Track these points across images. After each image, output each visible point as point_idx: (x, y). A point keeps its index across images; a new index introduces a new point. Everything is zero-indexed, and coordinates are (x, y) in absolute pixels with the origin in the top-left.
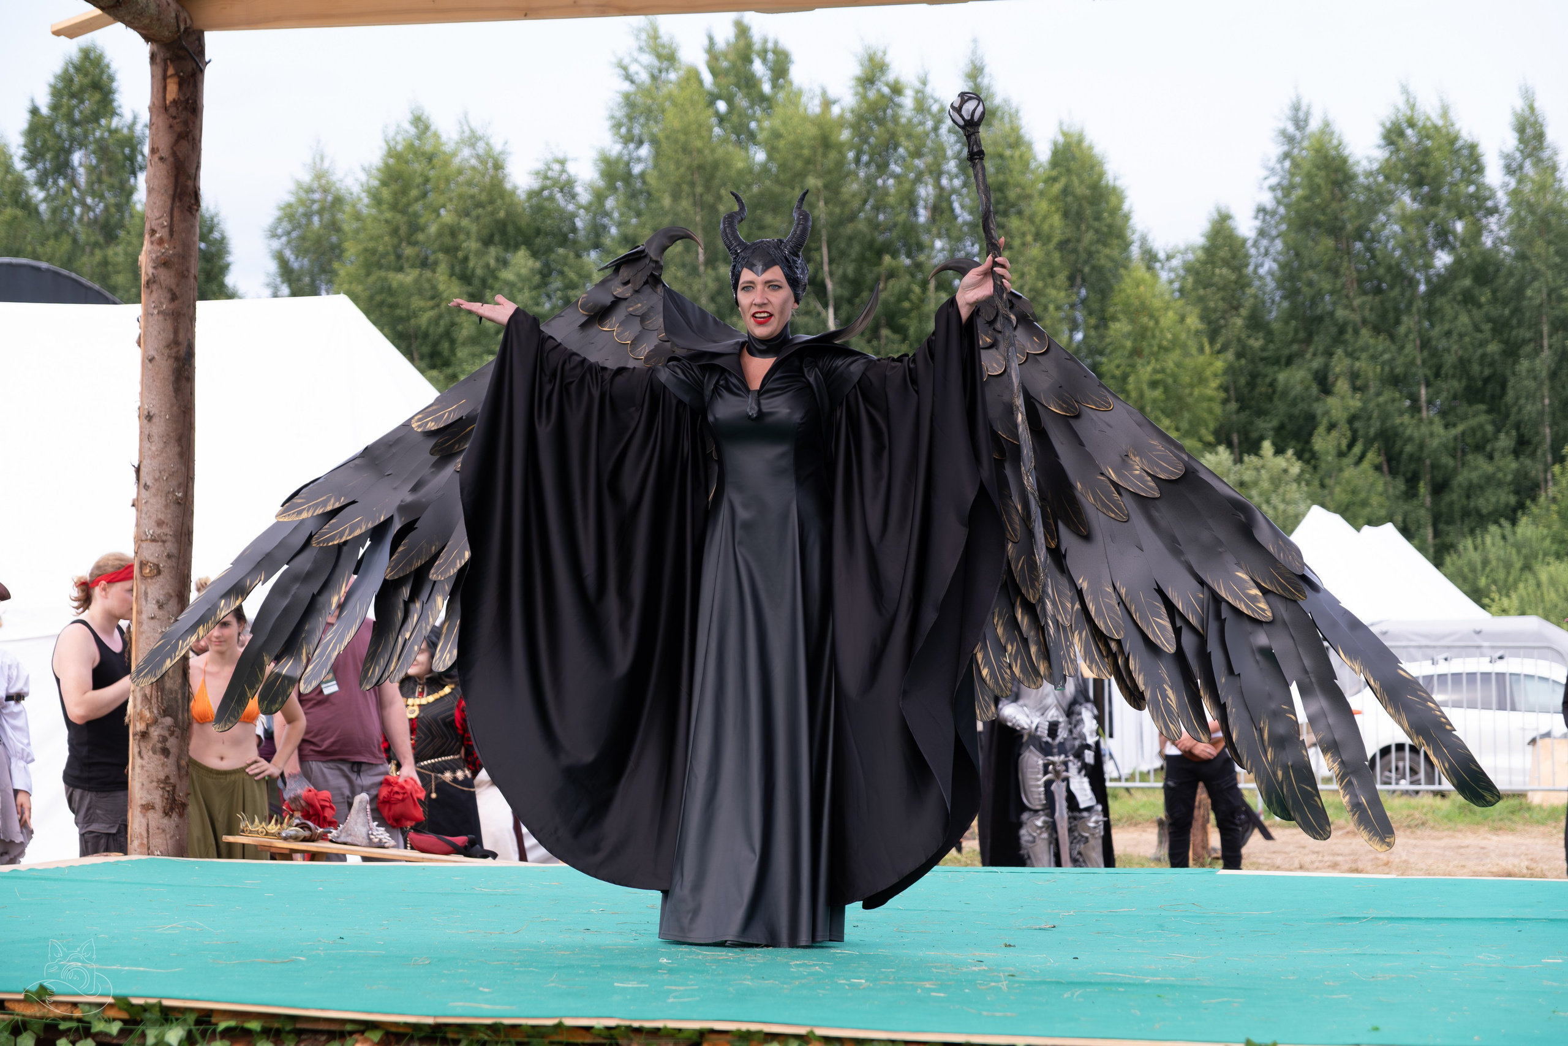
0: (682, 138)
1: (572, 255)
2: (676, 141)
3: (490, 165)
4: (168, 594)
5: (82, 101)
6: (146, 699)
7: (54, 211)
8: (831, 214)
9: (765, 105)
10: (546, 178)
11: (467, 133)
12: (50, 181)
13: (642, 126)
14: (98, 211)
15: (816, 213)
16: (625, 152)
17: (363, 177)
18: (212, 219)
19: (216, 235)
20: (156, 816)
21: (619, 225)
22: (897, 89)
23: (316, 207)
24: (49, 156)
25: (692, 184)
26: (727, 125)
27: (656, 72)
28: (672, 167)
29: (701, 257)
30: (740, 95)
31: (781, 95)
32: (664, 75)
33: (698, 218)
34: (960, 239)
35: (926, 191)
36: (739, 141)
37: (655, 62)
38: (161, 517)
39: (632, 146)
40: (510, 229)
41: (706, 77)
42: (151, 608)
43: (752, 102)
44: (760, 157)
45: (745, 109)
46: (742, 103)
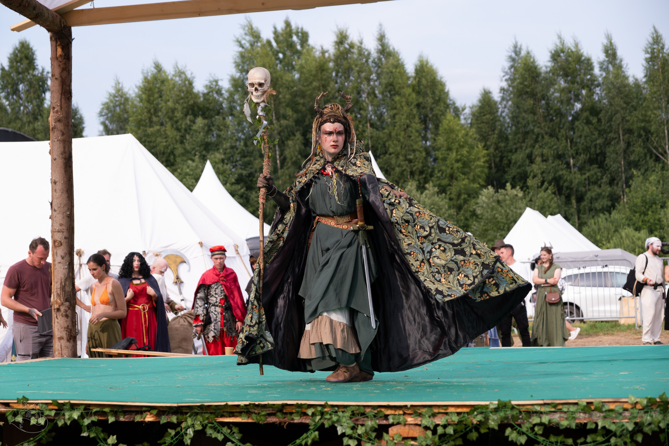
1: (222, 118)
3: (187, 83)
5: (22, 64)
6: (57, 295)
7: (12, 110)
9: (298, 55)
10: (210, 88)
11: (177, 70)
12: (11, 97)
13: (248, 65)
14: (30, 108)
16: (241, 76)
17: (137, 90)
18: (76, 109)
19: (78, 116)
20: (64, 342)
21: (241, 106)
22: (352, 46)
23: (117, 103)
24: (10, 86)
26: (283, 63)
27: (252, 43)
29: (274, 118)
30: (288, 51)
31: (305, 50)
32: (256, 44)
33: (272, 101)
34: (378, 106)
35: (364, 87)
36: (288, 70)
37: (252, 39)
38: (61, 222)
39: (244, 73)
40: (196, 109)
41: (274, 44)
42: (59, 259)
43: (293, 53)
44: (297, 76)
45: (290, 56)
46: (289, 54)
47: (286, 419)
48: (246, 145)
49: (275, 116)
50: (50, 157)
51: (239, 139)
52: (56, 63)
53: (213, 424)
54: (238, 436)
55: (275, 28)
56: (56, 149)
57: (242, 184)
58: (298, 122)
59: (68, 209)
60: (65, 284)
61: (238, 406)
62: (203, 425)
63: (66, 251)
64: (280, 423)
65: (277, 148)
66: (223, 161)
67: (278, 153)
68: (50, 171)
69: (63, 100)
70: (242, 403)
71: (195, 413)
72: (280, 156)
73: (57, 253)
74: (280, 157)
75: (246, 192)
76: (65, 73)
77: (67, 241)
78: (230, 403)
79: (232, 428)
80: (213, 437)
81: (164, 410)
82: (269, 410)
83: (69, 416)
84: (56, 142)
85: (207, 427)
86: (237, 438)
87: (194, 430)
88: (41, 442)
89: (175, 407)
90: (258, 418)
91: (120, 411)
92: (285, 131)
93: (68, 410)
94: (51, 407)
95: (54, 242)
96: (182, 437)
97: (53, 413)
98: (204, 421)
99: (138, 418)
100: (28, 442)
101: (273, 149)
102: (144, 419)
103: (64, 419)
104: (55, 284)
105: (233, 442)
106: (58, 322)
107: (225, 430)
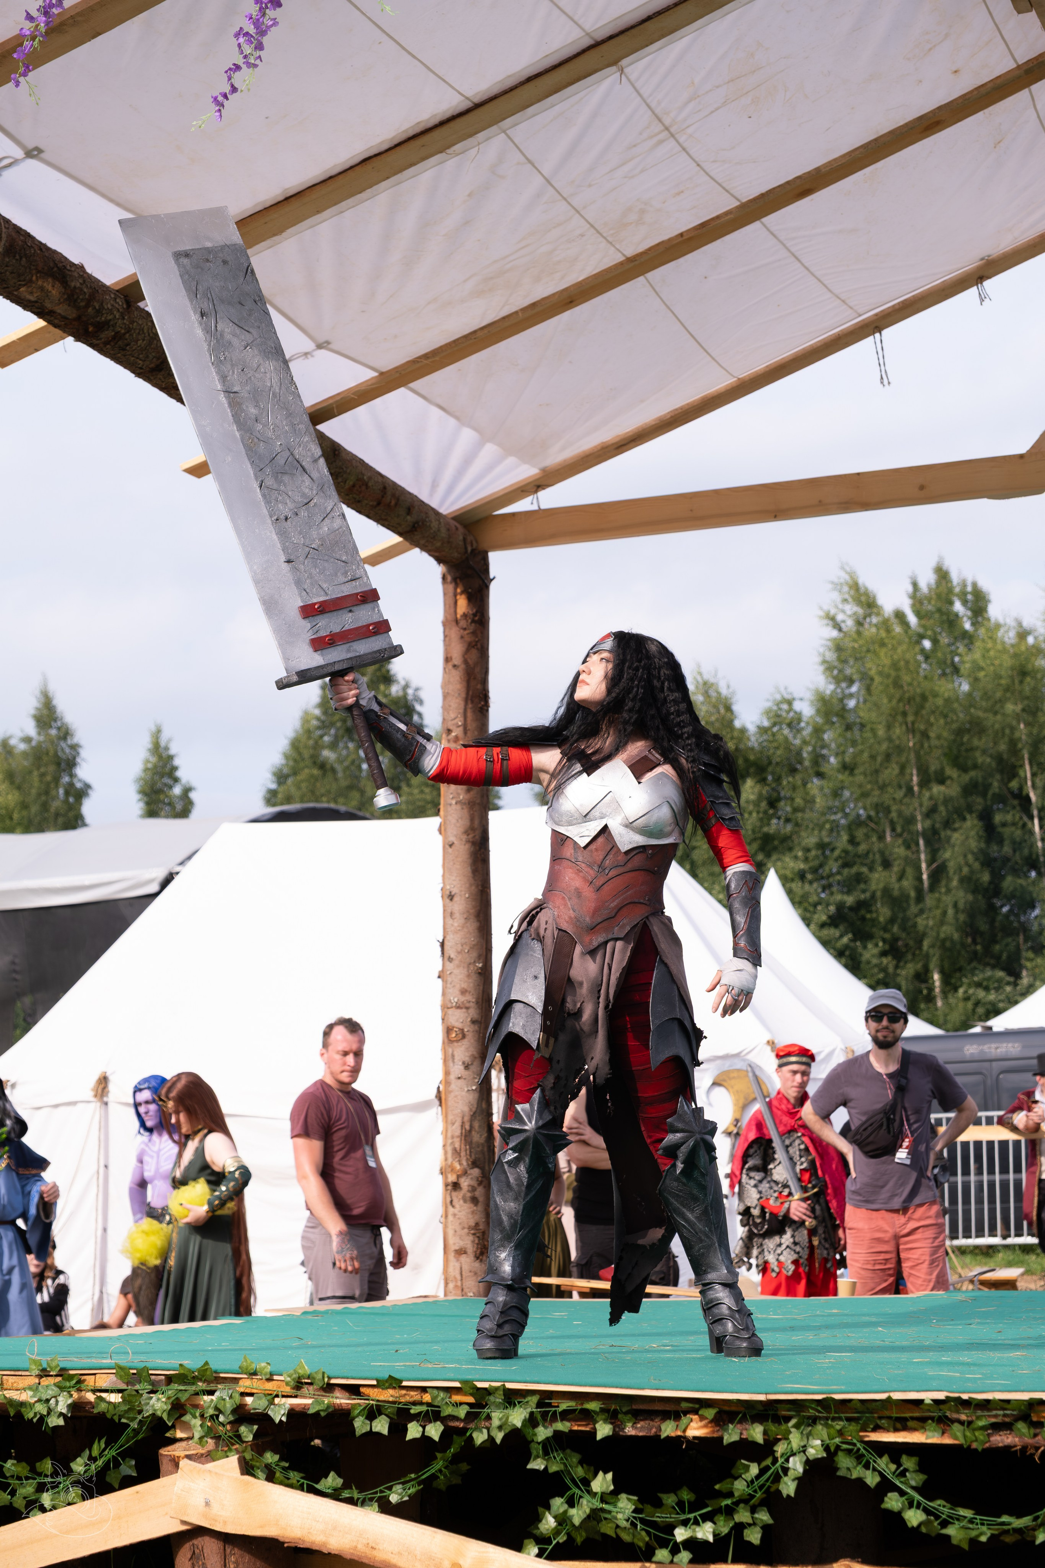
0: (893, 673)
1: (798, 784)
2: (888, 676)
4: (472, 1056)
6: (456, 1153)
8: (1030, 734)
9: (966, 641)
13: (853, 667)
15: (1017, 735)
16: (839, 690)
20: (468, 1260)
21: (837, 754)
25: (904, 714)
26: (933, 661)
27: (860, 619)
28: (885, 701)
29: (915, 778)
30: (944, 634)
31: (982, 631)
32: (867, 620)
33: (911, 744)
36: (944, 674)
37: (860, 611)
38: (465, 986)
39: (844, 685)
41: (912, 619)
42: (457, 1069)
43: (956, 638)
44: (965, 687)
45: (949, 645)
46: (946, 641)
47: (1039, 1437)
48: (852, 841)
49: (918, 775)
50: (439, 839)
51: (835, 828)
52: (455, 633)
53: (855, 1445)
54: (915, 1479)
55: (915, 585)
56: (454, 821)
57: (843, 927)
58: (969, 790)
59: (479, 957)
60: (471, 1126)
61: (919, 1402)
62: (827, 1448)
63: (473, 1051)
64: (1024, 1448)
65: (922, 846)
66: (802, 876)
67: (923, 856)
68: (440, 871)
69: (469, 714)
70: (928, 1397)
71: (809, 1418)
72: (930, 863)
73: (453, 1056)
74: (929, 866)
75: (853, 945)
76: (474, 654)
77: (476, 1027)
78: (896, 1396)
79: (900, 1457)
80: (854, 1476)
81: (733, 1409)
82: (996, 1416)
83: (500, 1419)
84: (454, 807)
85: (840, 1453)
86: (913, 1483)
87: (804, 1459)
88: (435, 1484)
89: (761, 1402)
90: (968, 1434)
91: (624, 1410)
92: (942, 808)
93: (498, 1406)
94: (457, 1398)
95: (448, 1030)
96: (777, 1478)
97: (462, 1412)
98: (831, 1438)
99: (669, 1429)
100: (403, 1483)
101: (914, 848)
102: (684, 1431)
103: (488, 1429)
104: (449, 1127)
105: (902, 1493)
106: (455, 1215)
107: (884, 1464)
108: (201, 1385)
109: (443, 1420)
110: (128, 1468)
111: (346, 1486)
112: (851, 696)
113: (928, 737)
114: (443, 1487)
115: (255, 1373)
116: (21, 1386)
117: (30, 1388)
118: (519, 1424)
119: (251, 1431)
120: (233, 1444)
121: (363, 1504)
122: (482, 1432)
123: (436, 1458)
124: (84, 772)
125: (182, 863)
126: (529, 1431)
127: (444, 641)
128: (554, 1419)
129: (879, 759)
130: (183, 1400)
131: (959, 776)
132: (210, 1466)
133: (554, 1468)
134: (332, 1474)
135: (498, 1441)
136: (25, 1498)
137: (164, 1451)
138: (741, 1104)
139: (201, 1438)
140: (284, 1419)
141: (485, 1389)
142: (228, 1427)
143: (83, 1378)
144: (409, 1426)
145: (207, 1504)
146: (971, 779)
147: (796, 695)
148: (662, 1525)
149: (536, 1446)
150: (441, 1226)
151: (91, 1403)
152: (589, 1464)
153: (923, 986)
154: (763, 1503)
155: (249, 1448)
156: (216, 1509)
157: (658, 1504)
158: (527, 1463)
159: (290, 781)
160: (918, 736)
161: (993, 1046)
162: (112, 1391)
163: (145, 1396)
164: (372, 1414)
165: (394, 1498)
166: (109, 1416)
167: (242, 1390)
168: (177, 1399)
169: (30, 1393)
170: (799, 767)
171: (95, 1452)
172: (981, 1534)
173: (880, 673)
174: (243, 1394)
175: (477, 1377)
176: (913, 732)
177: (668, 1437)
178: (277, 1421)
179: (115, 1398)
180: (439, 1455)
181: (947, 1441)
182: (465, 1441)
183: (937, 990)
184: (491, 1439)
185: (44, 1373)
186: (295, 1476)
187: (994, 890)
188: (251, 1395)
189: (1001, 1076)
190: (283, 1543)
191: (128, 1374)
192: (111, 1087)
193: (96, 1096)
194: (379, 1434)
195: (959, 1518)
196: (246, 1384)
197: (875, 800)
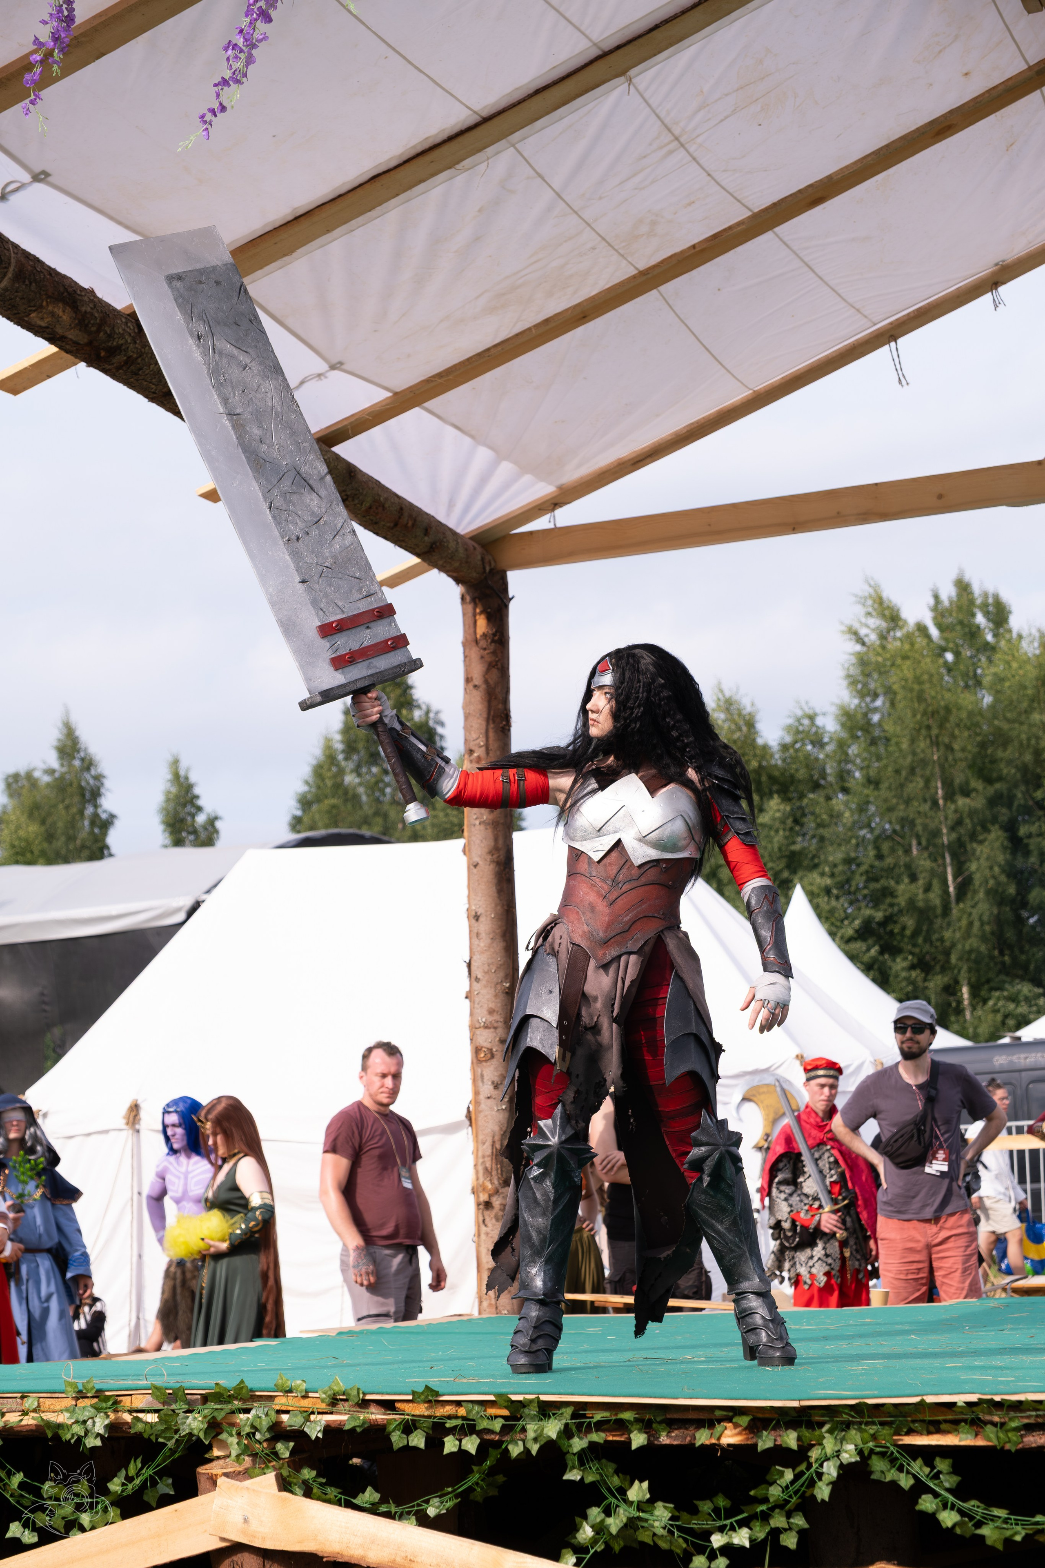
0: (916, 687)
1: (822, 800)
2: (911, 690)
3: (743, 723)
4: (502, 1075)
6: (488, 1172)
7: (369, 794)
9: (988, 653)
10: (798, 731)
12: (365, 770)
13: (877, 681)
16: (863, 705)
21: (862, 769)
26: (956, 673)
27: (884, 632)
28: (909, 715)
29: (940, 792)
30: (966, 647)
31: (1003, 643)
32: (892, 633)
33: (935, 757)
36: (967, 686)
37: (884, 625)
38: (492, 1005)
39: (868, 699)
40: (764, 778)
42: (487, 1089)
43: (978, 650)
44: (988, 700)
45: (971, 657)
46: (968, 653)
48: (879, 855)
49: (943, 789)
50: (464, 860)
51: (861, 843)
52: (475, 653)
53: (888, 1448)
54: (949, 1481)
55: (936, 597)
56: (478, 842)
57: (870, 942)
58: (993, 801)
59: (506, 976)
61: (951, 1405)
62: (860, 1453)
65: (948, 859)
66: (828, 891)
67: (949, 869)
68: (466, 892)
69: (491, 734)
70: (960, 1399)
71: (842, 1423)
72: (955, 878)
73: (482, 1076)
75: (881, 958)
76: (495, 674)
78: (930, 1399)
79: (934, 1459)
80: (889, 1478)
81: (767, 1416)
82: (1028, 1417)
83: (535, 1431)
84: (478, 827)
85: (874, 1457)
86: (947, 1485)
87: (838, 1463)
88: (472, 1497)
89: (794, 1408)
90: (1001, 1435)
91: (658, 1419)
92: (967, 821)
93: (533, 1418)
94: (492, 1411)
95: (477, 1050)
96: (812, 1483)
97: (497, 1425)
98: (865, 1442)
99: (703, 1437)
100: (440, 1497)
101: (940, 861)
102: (719, 1439)
103: (524, 1441)
104: (480, 1146)
105: (936, 1495)
106: (487, 1234)
107: (918, 1467)
108: (237, 1404)
109: (479, 1433)
110: (165, 1487)
111: (383, 1500)
112: (875, 710)
113: (952, 750)
114: (479, 1499)
115: (290, 1391)
116: (58, 1408)
117: (67, 1410)
118: (554, 1436)
119: (287, 1448)
120: (270, 1462)
121: (401, 1517)
122: (517, 1444)
123: (472, 1471)
124: (108, 803)
125: (208, 892)
126: (564, 1443)
127: (465, 661)
128: (589, 1430)
129: (904, 773)
130: (219, 1419)
131: (985, 788)
132: (248, 1483)
133: (589, 1479)
134: (369, 1489)
135: (534, 1453)
136: (63, 1518)
137: (201, 1470)
138: (771, 1119)
139: (238, 1456)
140: (320, 1435)
141: (520, 1402)
142: (265, 1445)
143: (119, 1398)
144: (446, 1439)
145: (246, 1520)
146: (996, 791)
147: (818, 710)
148: (699, 1531)
149: (572, 1457)
150: (474, 1245)
151: (127, 1423)
152: (624, 1474)
153: (951, 999)
154: (798, 1508)
155: (286, 1465)
156: (254, 1525)
157: (694, 1511)
158: (564, 1473)
159: (315, 807)
160: (942, 748)
161: (1022, 1056)
162: (149, 1411)
163: (182, 1415)
164: (408, 1428)
165: (432, 1512)
166: (146, 1436)
167: (278, 1408)
168: (214, 1417)
169: (67, 1415)
170: (822, 782)
171: (132, 1472)
172: (1016, 1533)
173: (904, 687)
174: (279, 1412)
175: (512, 1390)
176: (938, 744)
177: (702, 1445)
178: (313, 1438)
179: (152, 1418)
180: (475, 1468)
181: (980, 1442)
182: (501, 1454)
183: (966, 1002)
184: (527, 1451)
185: (80, 1395)
186: (332, 1492)
187: (1020, 903)
188: (287, 1412)
189: (1031, 1086)
190: (322, 1558)
191: (164, 1394)
192: (143, 1114)
193: (127, 1124)
194: (416, 1449)
195: (994, 1518)
196: (281, 1402)
197: (901, 814)
